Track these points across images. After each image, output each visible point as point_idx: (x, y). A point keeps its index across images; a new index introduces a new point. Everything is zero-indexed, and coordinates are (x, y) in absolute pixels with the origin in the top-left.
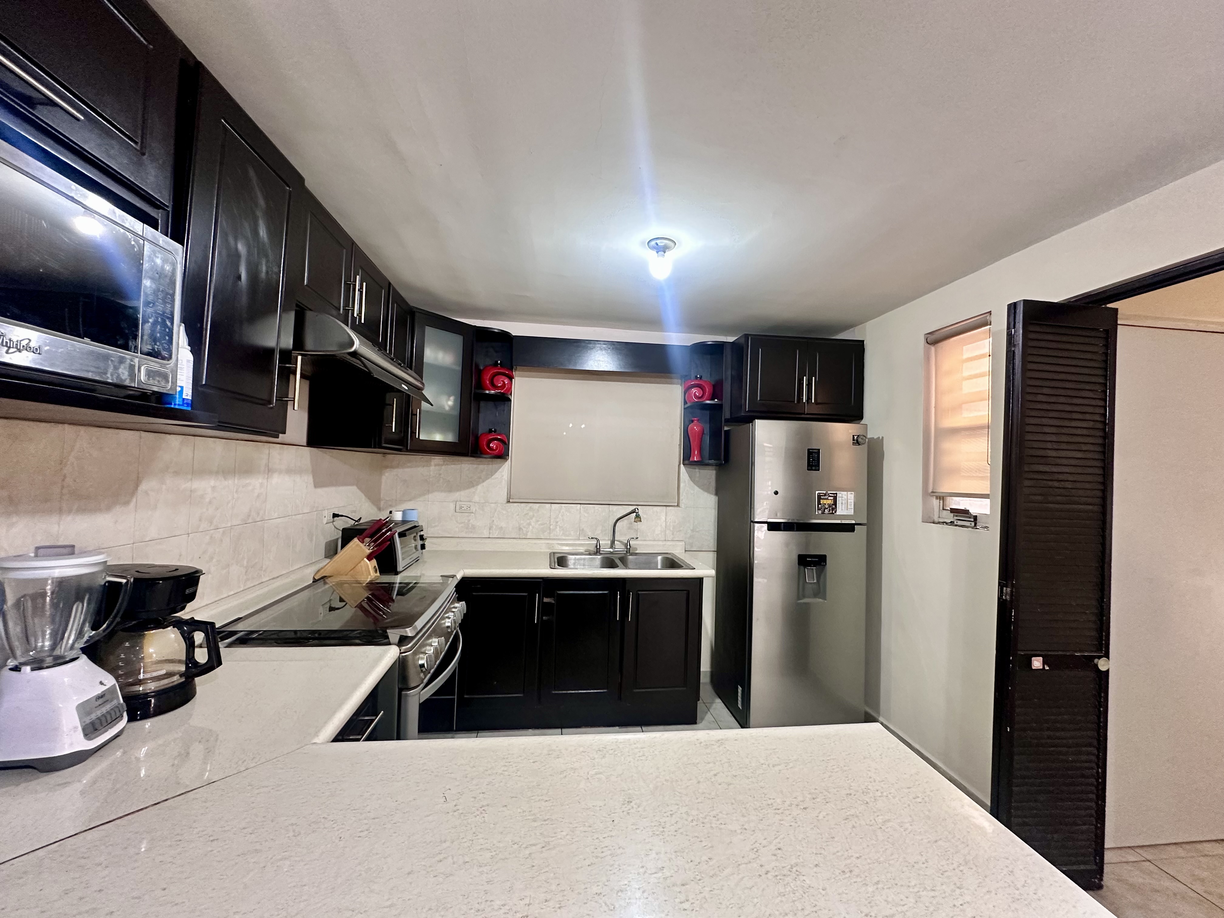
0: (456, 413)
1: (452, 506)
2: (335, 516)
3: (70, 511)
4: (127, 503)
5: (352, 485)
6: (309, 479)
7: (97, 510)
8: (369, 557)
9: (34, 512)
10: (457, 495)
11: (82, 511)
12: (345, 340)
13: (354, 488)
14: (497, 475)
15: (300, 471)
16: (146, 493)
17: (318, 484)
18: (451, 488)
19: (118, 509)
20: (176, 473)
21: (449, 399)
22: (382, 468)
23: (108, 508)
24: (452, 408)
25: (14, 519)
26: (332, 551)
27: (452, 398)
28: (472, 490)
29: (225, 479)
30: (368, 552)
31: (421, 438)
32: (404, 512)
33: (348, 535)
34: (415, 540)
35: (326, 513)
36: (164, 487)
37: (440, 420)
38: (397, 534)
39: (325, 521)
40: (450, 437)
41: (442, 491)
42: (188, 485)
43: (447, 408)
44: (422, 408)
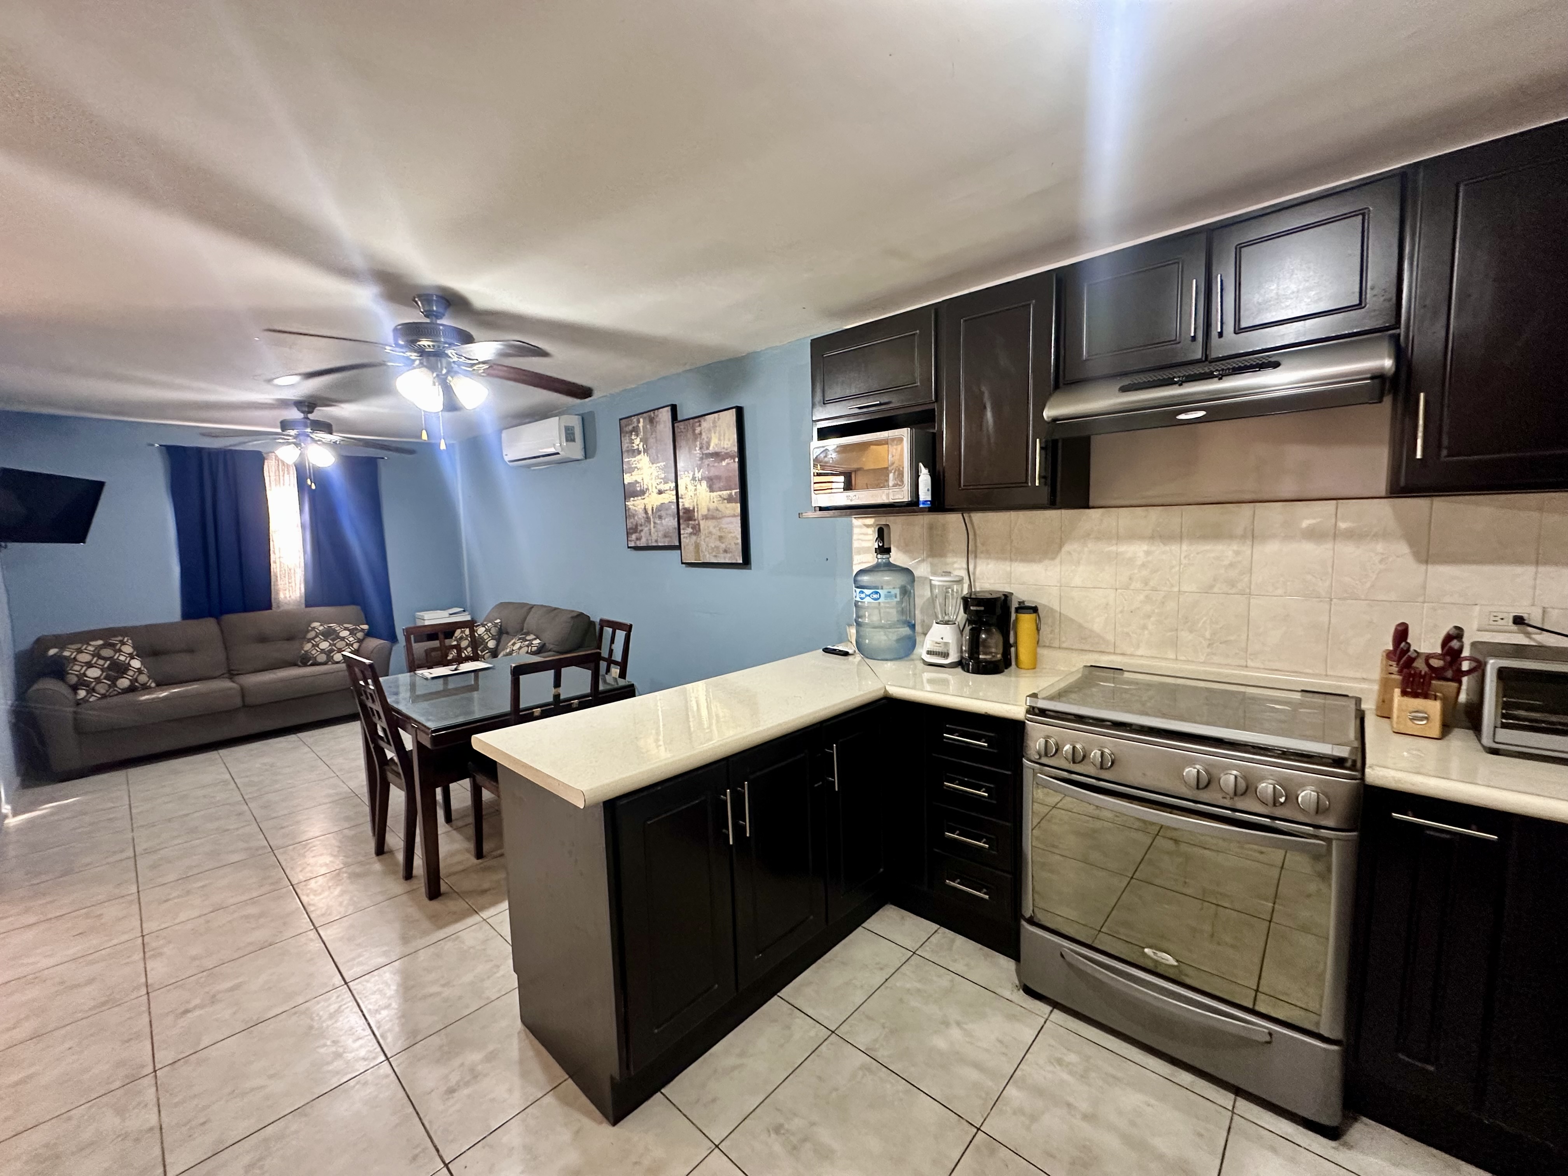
3: (1016, 560)
4: (1053, 559)
7: (1033, 561)
9: (998, 559)
11: (1022, 561)
16: (1069, 553)
19: (1047, 562)
20: (1098, 539)
23: (1040, 561)
25: (989, 561)
29: (1165, 544)
36: (1086, 549)
42: (1114, 548)
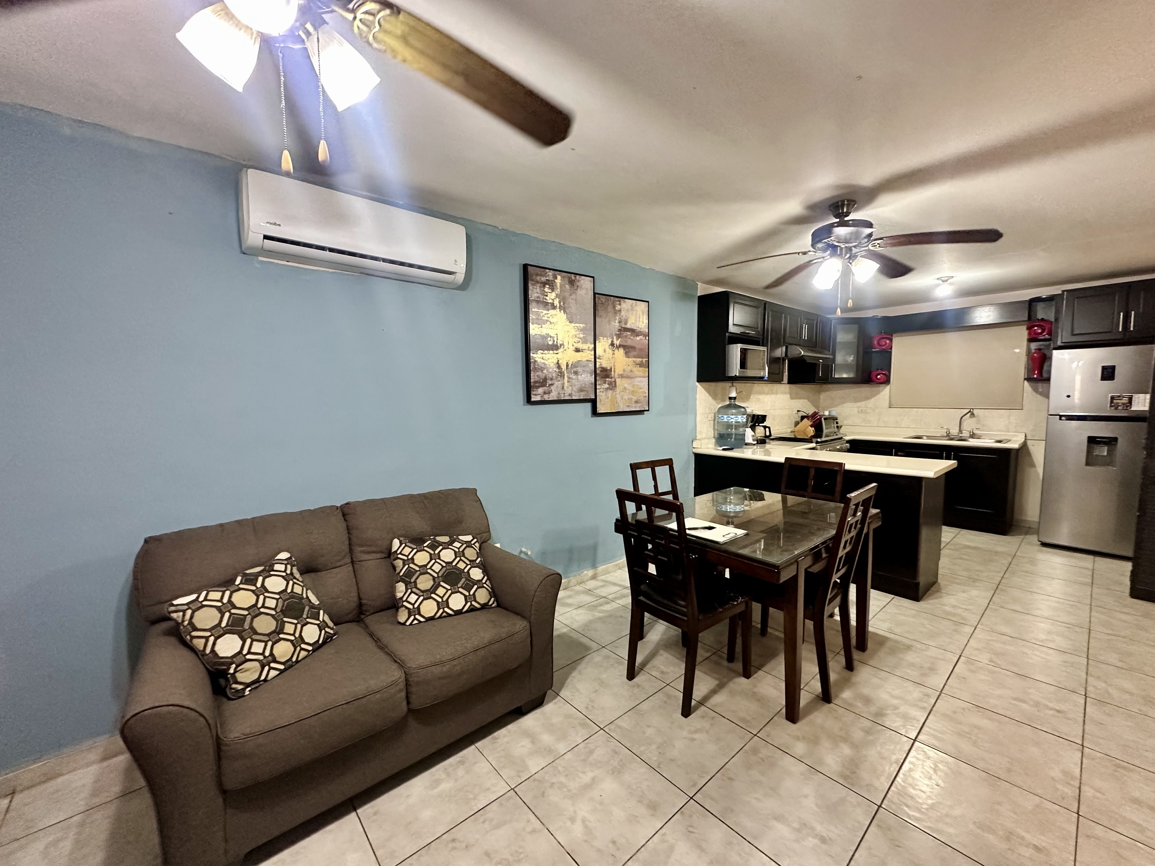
0: (854, 363)
1: (856, 410)
2: (798, 411)
5: (805, 399)
6: (788, 396)
8: (811, 426)
10: (859, 404)
12: (798, 352)
13: (806, 401)
14: (883, 393)
15: (785, 393)
17: (792, 398)
18: (856, 400)
21: (850, 357)
22: (820, 392)
24: (853, 361)
26: (797, 424)
27: (852, 356)
28: (868, 401)
30: (810, 423)
31: (836, 377)
32: (830, 412)
33: (803, 418)
34: (834, 424)
35: (794, 410)
37: (846, 367)
38: (823, 419)
39: (794, 412)
40: (851, 375)
41: (851, 402)
43: (849, 361)
44: (836, 363)
